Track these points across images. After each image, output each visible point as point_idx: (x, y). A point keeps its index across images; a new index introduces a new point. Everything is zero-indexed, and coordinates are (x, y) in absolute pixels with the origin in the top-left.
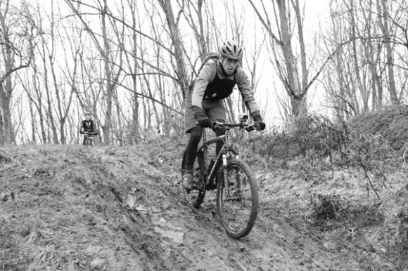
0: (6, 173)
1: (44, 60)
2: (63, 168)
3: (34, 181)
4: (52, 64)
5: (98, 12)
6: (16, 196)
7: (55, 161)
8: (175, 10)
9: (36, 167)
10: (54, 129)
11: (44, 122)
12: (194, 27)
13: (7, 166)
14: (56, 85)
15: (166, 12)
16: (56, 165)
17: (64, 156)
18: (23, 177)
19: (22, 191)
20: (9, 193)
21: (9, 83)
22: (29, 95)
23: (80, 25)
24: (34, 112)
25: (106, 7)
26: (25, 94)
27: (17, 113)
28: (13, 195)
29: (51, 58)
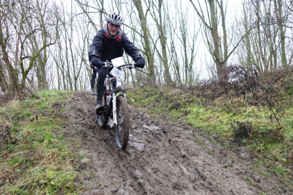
0: (35, 105)
1: (66, 42)
2: (70, 102)
3: (51, 110)
4: (70, 44)
5: (98, 11)
6: (39, 118)
7: (66, 98)
8: (144, 9)
9: (54, 102)
10: (71, 84)
11: (65, 80)
12: (156, 20)
13: (37, 101)
14: (72, 57)
15: (138, 10)
16: (66, 101)
17: (72, 96)
18: (45, 107)
19: (43, 115)
20: (34, 117)
21: (45, 56)
22: (57, 64)
23: (88, 20)
24: (59, 74)
25: (103, 8)
26: (54, 63)
27: (50, 74)
28: (37, 117)
29: (70, 40)
